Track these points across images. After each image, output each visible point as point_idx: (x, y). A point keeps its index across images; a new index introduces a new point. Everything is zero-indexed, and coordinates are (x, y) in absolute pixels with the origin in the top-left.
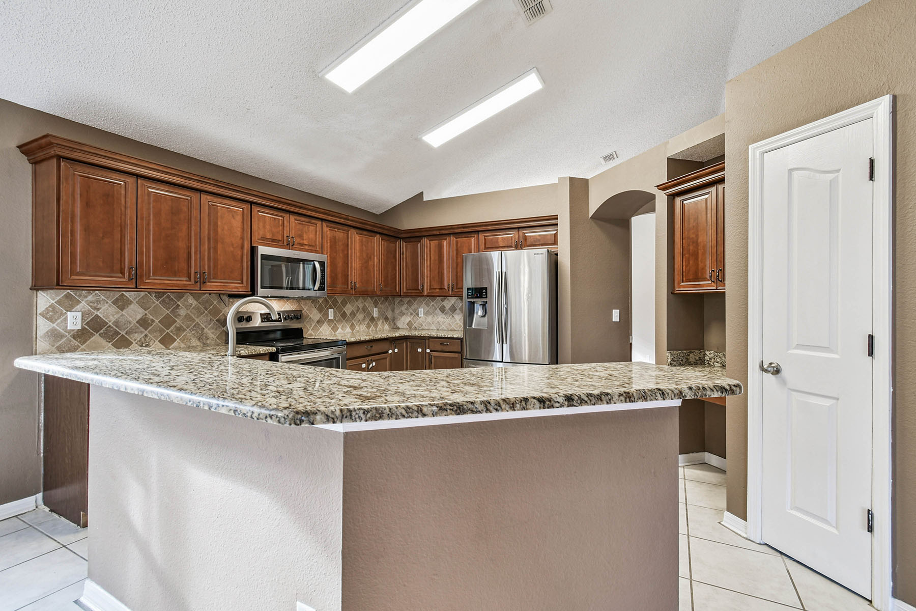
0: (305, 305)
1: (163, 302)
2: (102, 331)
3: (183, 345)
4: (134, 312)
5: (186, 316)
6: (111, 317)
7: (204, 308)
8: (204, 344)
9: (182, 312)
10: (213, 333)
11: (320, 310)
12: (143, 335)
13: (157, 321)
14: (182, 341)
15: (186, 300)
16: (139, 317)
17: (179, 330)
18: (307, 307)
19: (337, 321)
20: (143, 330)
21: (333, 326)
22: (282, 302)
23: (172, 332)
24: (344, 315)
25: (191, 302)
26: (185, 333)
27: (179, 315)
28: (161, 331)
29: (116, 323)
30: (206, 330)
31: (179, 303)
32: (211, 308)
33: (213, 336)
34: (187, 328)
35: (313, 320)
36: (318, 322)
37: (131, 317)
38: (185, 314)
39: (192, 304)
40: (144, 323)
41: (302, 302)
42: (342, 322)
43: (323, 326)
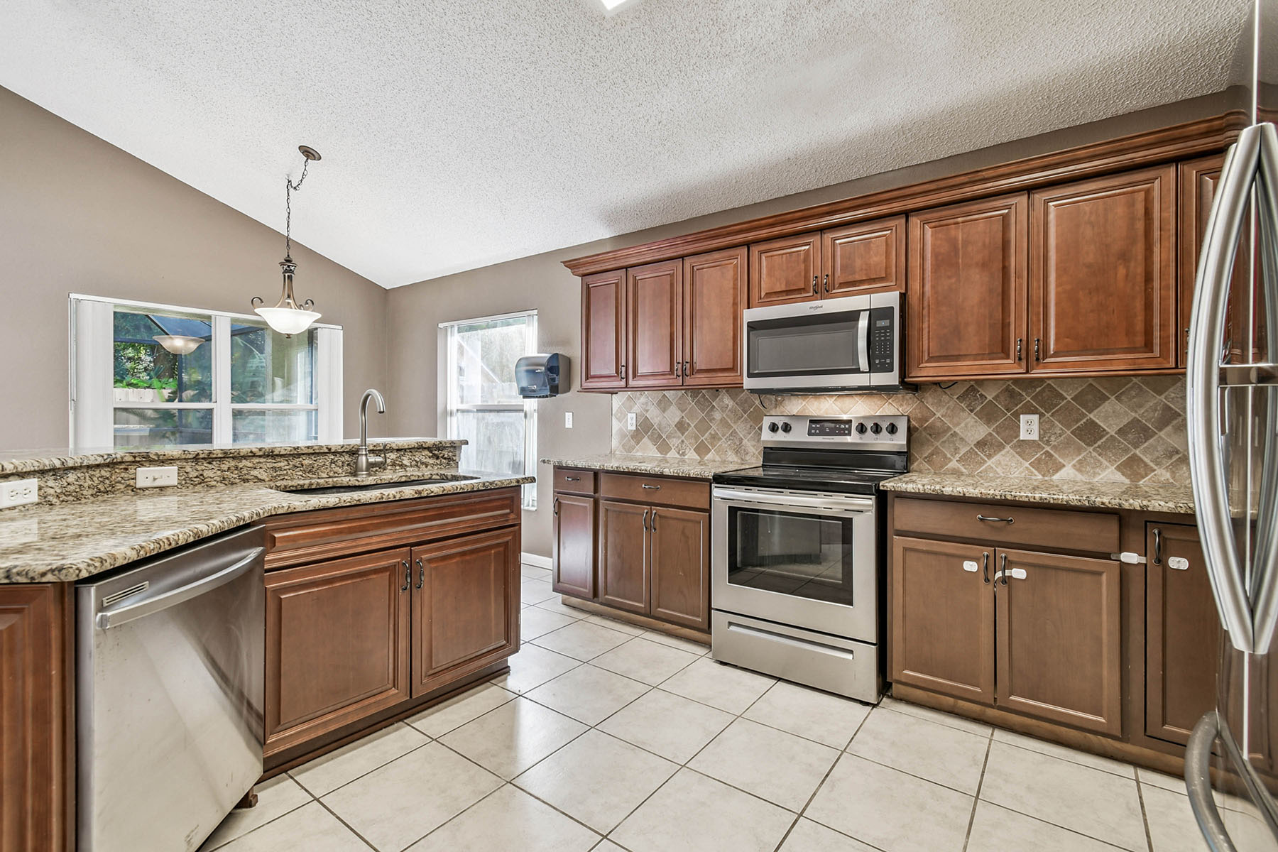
0: (939, 404)
1: (698, 403)
2: (649, 434)
3: (718, 458)
4: (674, 415)
5: (721, 420)
6: (655, 419)
7: (742, 410)
8: (742, 460)
9: (717, 415)
10: (754, 446)
11: (988, 415)
12: (680, 441)
13: (692, 425)
14: (717, 452)
15: (721, 400)
16: (677, 420)
17: (714, 437)
18: (943, 411)
19: (1055, 448)
20: (680, 435)
21: (1039, 460)
22: (875, 400)
23: (706, 439)
24: (1090, 434)
25: (727, 403)
26: (720, 443)
27: (714, 419)
28: (696, 438)
29: (659, 425)
30: (745, 441)
31: (714, 404)
32: (751, 410)
33: (754, 451)
34: (723, 436)
35: (962, 439)
36: (981, 444)
37: (671, 419)
38: (720, 418)
39: (728, 405)
40: (681, 426)
41: (930, 400)
42: (1079, 450)
43: (998, 457)
